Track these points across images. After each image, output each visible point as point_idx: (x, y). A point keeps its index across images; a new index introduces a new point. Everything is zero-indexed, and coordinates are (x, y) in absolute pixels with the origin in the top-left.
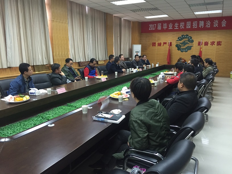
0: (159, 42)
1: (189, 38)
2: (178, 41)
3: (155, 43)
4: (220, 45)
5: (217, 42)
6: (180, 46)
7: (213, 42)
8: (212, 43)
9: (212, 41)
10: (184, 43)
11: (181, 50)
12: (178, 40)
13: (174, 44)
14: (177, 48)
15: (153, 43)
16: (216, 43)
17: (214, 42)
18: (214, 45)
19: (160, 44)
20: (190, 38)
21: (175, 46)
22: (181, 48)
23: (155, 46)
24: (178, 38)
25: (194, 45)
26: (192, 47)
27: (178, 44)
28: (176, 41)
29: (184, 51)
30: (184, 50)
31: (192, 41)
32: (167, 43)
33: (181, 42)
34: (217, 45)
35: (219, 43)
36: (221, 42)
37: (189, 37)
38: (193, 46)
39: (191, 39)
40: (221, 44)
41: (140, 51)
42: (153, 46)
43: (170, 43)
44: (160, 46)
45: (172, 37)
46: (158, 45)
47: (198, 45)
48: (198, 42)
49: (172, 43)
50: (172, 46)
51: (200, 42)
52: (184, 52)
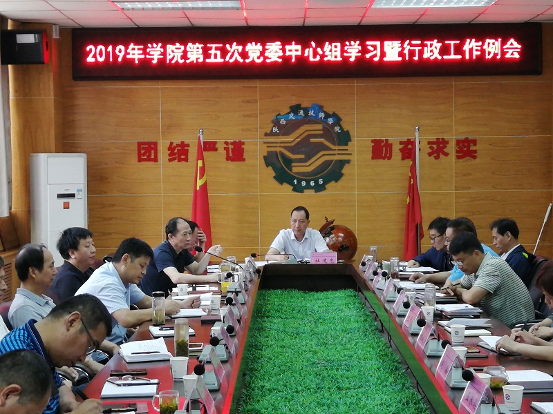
0: (177, 141)
1: (325, 120)
2: (272, 134)
3: (153, 146)
4: (472, 154)
5: (458, 142)
6: (288, 162)
7: (438, 142)
8: (435, 146)
9: (433, 138)
10: (308, 148)
11: (292, 184)
12: (275, 129)
13: (256, 149)
14: (270, 172)
15: (140, 144)
16: (452, 148)
17: (445, 142)
18: (446, 154)
19: (179, 153)
20: (331, 121)
21: (260, 162)
22: (295, 170)
23: (152, 163)
24: (276, 123)
25: (354, 158)
26: (347, 166)
27: (278, 150)
28: (266, 134)
29: (308, 187)
30: (308, 182)
31: (344, 138)
32: (221, 146)
33: (290, 139)
34: (458, 157)
35: (466, 149)
36: (474, 142)
37: (328, 115)
38: (348, 162)
39: (337, 129)
40: (475, 151)
41: (81, 190)
42: (143, 163)
43: (234, 143)
44: (180, 160)
45: (244, 116)
46: (170, 155)
47: (371, 155)
48: (373, 141)
49: (243, 143)
50: (244, 160)
51: (381, 141)
52: (307, 192)
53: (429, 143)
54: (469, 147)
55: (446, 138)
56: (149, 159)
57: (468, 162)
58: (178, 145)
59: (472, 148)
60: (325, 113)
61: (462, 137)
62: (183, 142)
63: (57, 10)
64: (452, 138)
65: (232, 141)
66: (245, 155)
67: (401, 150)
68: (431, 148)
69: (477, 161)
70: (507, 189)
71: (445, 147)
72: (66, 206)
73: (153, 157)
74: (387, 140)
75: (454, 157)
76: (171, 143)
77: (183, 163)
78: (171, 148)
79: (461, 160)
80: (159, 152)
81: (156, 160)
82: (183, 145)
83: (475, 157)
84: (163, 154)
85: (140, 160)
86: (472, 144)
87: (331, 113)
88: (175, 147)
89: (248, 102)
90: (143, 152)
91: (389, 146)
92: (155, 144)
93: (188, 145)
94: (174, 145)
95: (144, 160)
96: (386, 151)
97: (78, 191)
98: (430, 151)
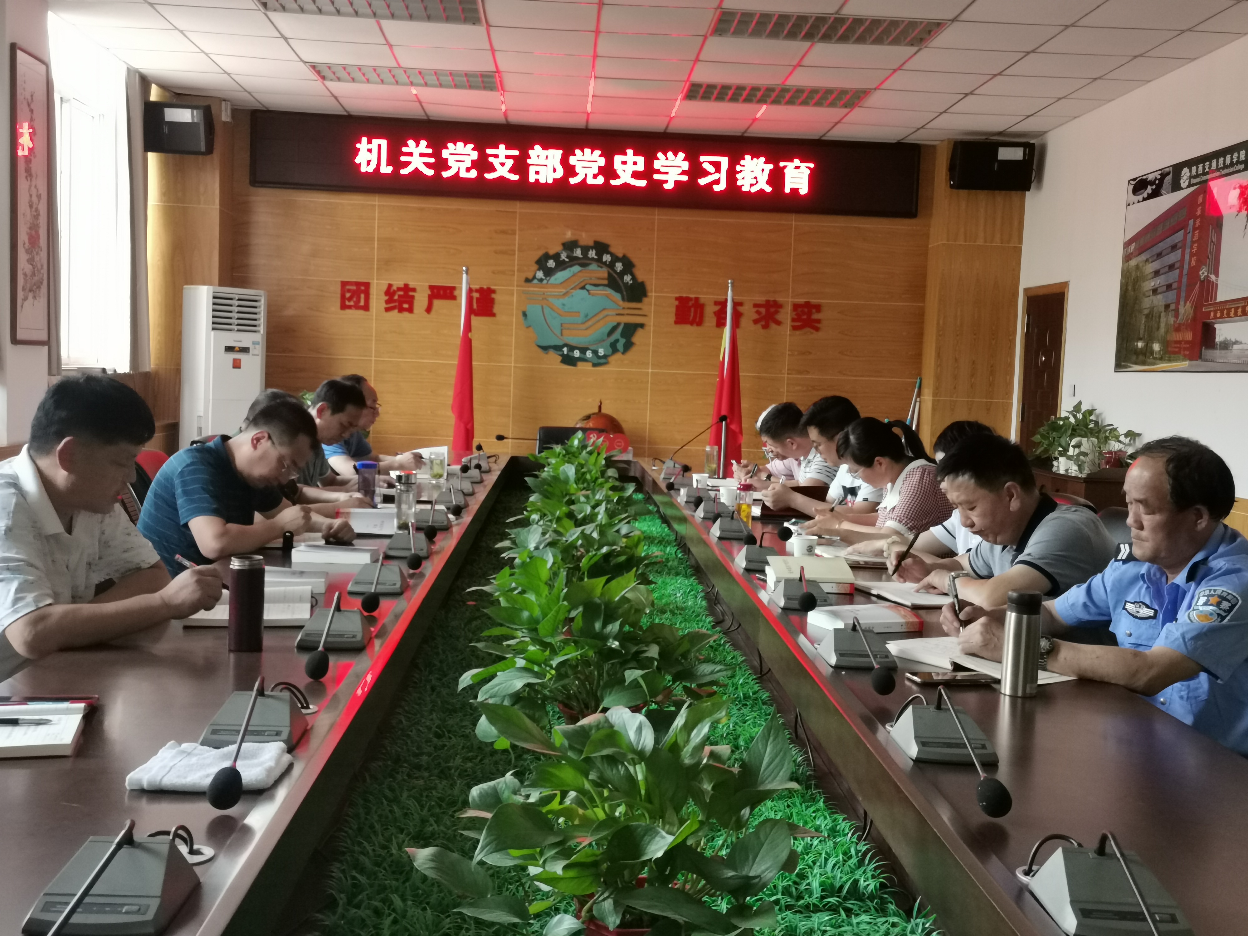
0: (398, 283)
1: (611, 265)
3: (363, 288)
4: (814, 325)
5: (796, 307)
7: (768, 305)
8: (763, 310)
9: (761, 299)
11: (559, 352)
12: (539, 274)
13: (511, 301)
14: (528, 335)
15: (344, 284)
16: (786, 315)
17: (777, 306)
18: (778, 323)
19: (401, 299)
20: (619, 266)
21: (516, 320)
23: (361, 312)
24: (541, 265)
25: (650, 322)
26: (640, 333)
28: (527, 281)
29: (583, 358)
30: (583, 353)
31: (637, 292)
33: (561, 289)
34: (795, 328)
35: (806, 317)
36: (818, 308)
37: (615, 259)
38: (642, 326)
39: (628, 278)
40: (818, 321)
41: (258, 343)
42: (348, 311)
43: (481, 291)
44: (401, 310)
45: (496, 252)
46: (387, 302)
47: (672, 318)
48: (677, 299)
49: (494, 291)
50: (493, 315)
51: (688, 299)
52: (581, 366)
53: (756, 306)
54: (810, 314)
55: (780, 299)
56: (357, 307)
57: (807, 336)
58: (399, 289)
59: (816, 316)
60: (612, 255)
61: (801, 300)
62: (406, 286)
63: (225, 72)
64: (788, 300)
65: (477, 287)
66: (496, 310)
67: (715, 313)
68: (758, 312)
69: (820, 334)
70: (861, 376)
71: (777, 312)
72: (237, 365)
73: (362, 303)
74: (697, 299)
75: (789, 328)
76: (390, 286)
77: (406, 314)
78: (389, 292)
79: (798, 332)
80: (371, 296)
81: (366, 308)
82: (406, 288)
83: (817, 329)
84: (377, 300)
85: (344, 307)
86: (814, 311)
87: (620, 255)
88: (394, 292)
89: (504, 232)
90: (348, 295)
91: (699, 306)
92: (367, 285)
93: (414, 290)
94: (394, 288)
95: (350, 307)
96: (695, 312)
97: (254, 343)
98: (756, 316)
